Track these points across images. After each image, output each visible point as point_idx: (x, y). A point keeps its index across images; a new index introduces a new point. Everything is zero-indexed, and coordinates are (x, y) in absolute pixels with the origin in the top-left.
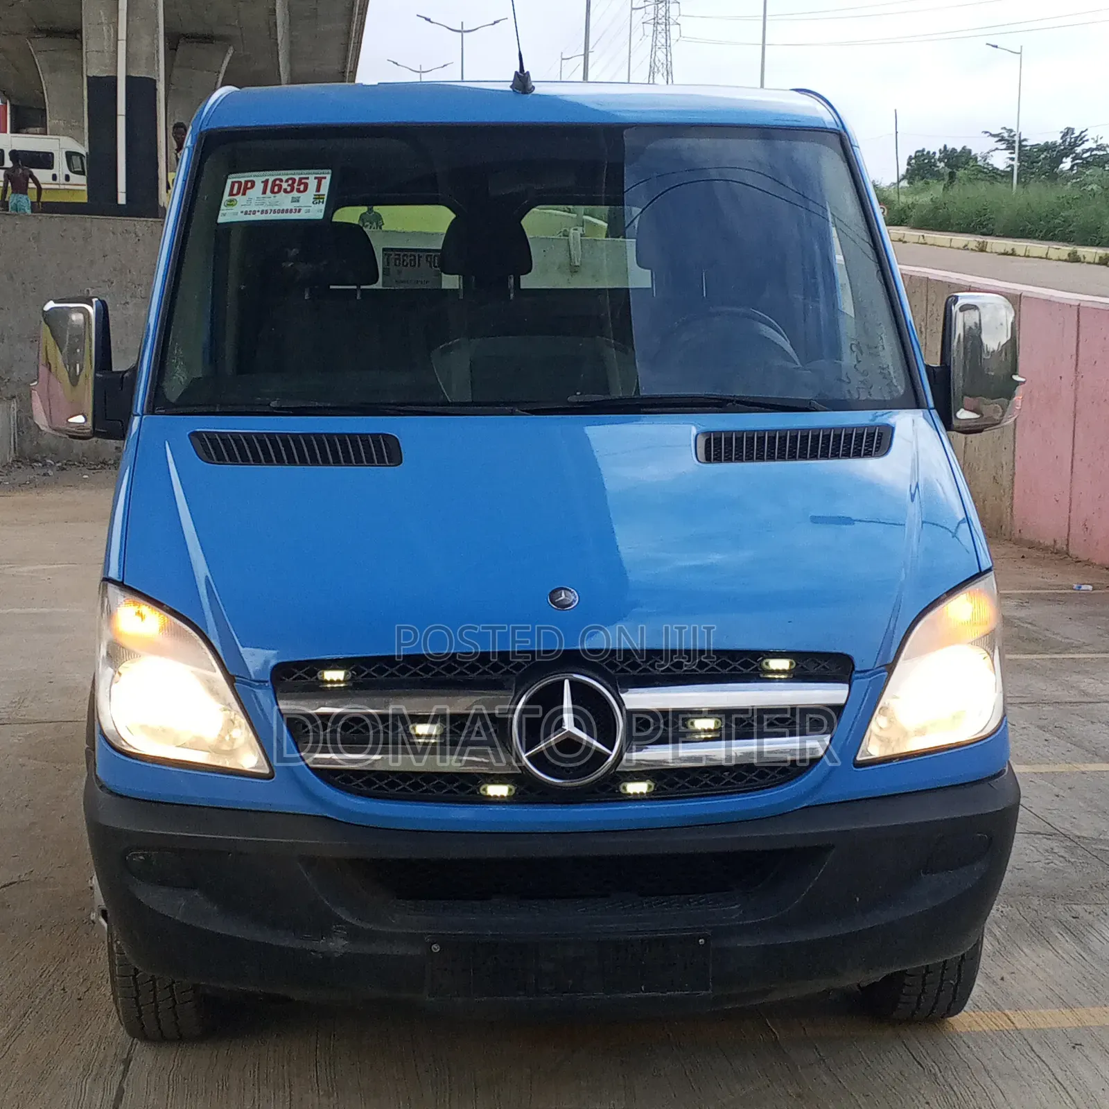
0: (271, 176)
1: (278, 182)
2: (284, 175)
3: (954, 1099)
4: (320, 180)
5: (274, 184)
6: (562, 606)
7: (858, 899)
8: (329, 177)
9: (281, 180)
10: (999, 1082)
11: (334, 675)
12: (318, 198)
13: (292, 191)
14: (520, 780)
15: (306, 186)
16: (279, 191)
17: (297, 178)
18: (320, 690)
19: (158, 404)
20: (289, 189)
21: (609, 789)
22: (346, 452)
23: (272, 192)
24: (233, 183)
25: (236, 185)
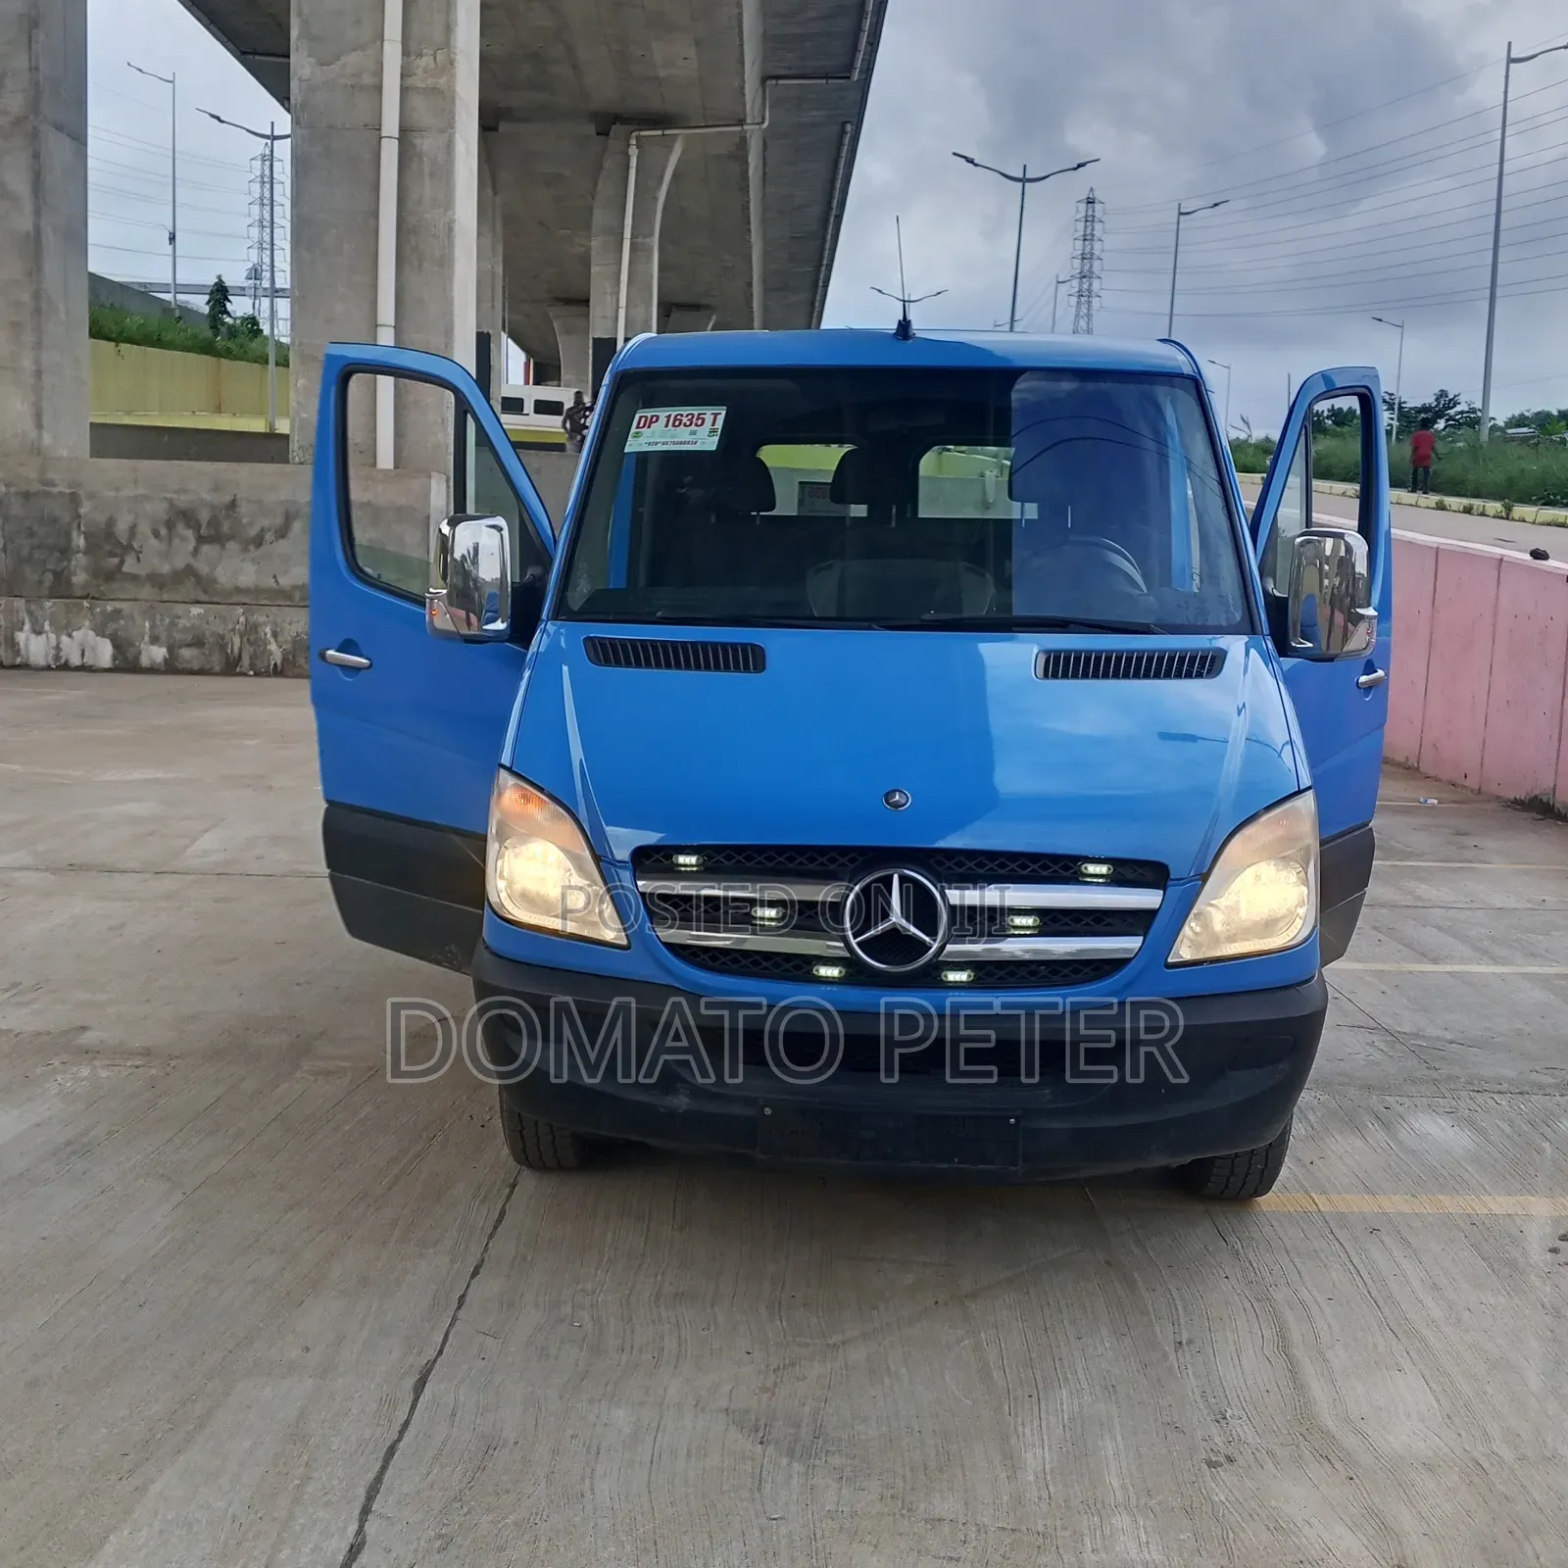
0: (674, 412)
1: (679, 417)
2: (685, 411)
3: (1253, 1274)
4: (716, 415)
5: (675, 420)
6: (897, 805)
7: (1163, 1091)
8: (724, 412)
9: (682, 415)
10: (1297, 1261)
11: (688, 860)
12: (713, 431)
13: (691, 425)
14: (850, 963)
15: (703, 419)
16: (679, 425)
17: (696, 413)
18: (674, 872)
19: (561, 612)
20: (688, 423)
21: (930, 977)
22: (716, 659)
23: (674, 426)
24: (641, 417)
25: (643, 419)
